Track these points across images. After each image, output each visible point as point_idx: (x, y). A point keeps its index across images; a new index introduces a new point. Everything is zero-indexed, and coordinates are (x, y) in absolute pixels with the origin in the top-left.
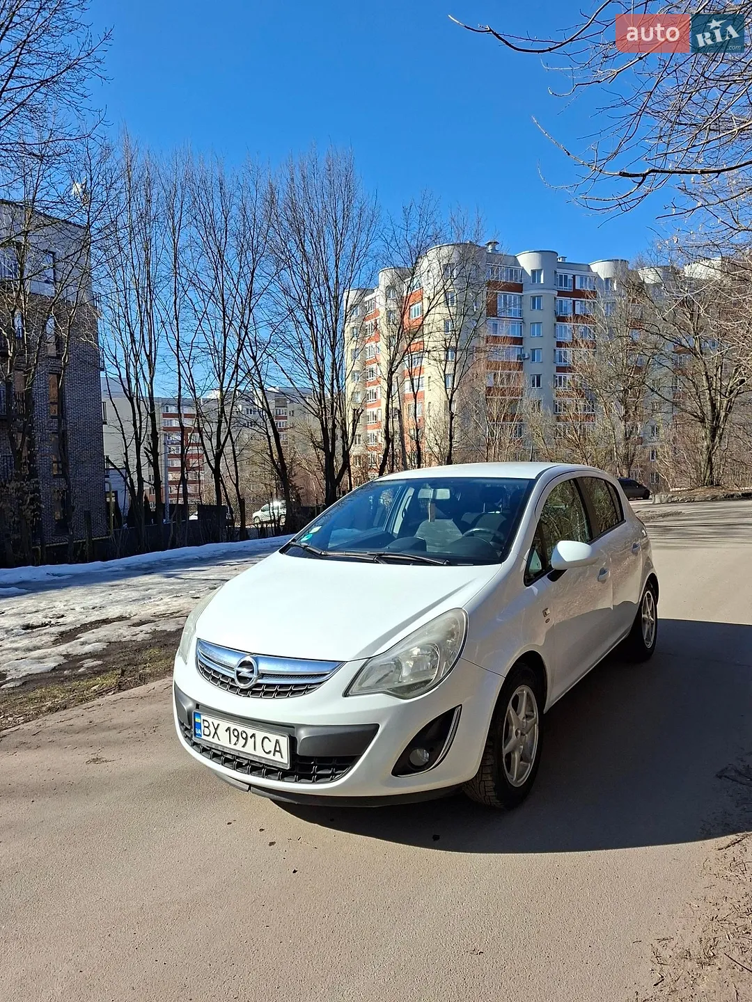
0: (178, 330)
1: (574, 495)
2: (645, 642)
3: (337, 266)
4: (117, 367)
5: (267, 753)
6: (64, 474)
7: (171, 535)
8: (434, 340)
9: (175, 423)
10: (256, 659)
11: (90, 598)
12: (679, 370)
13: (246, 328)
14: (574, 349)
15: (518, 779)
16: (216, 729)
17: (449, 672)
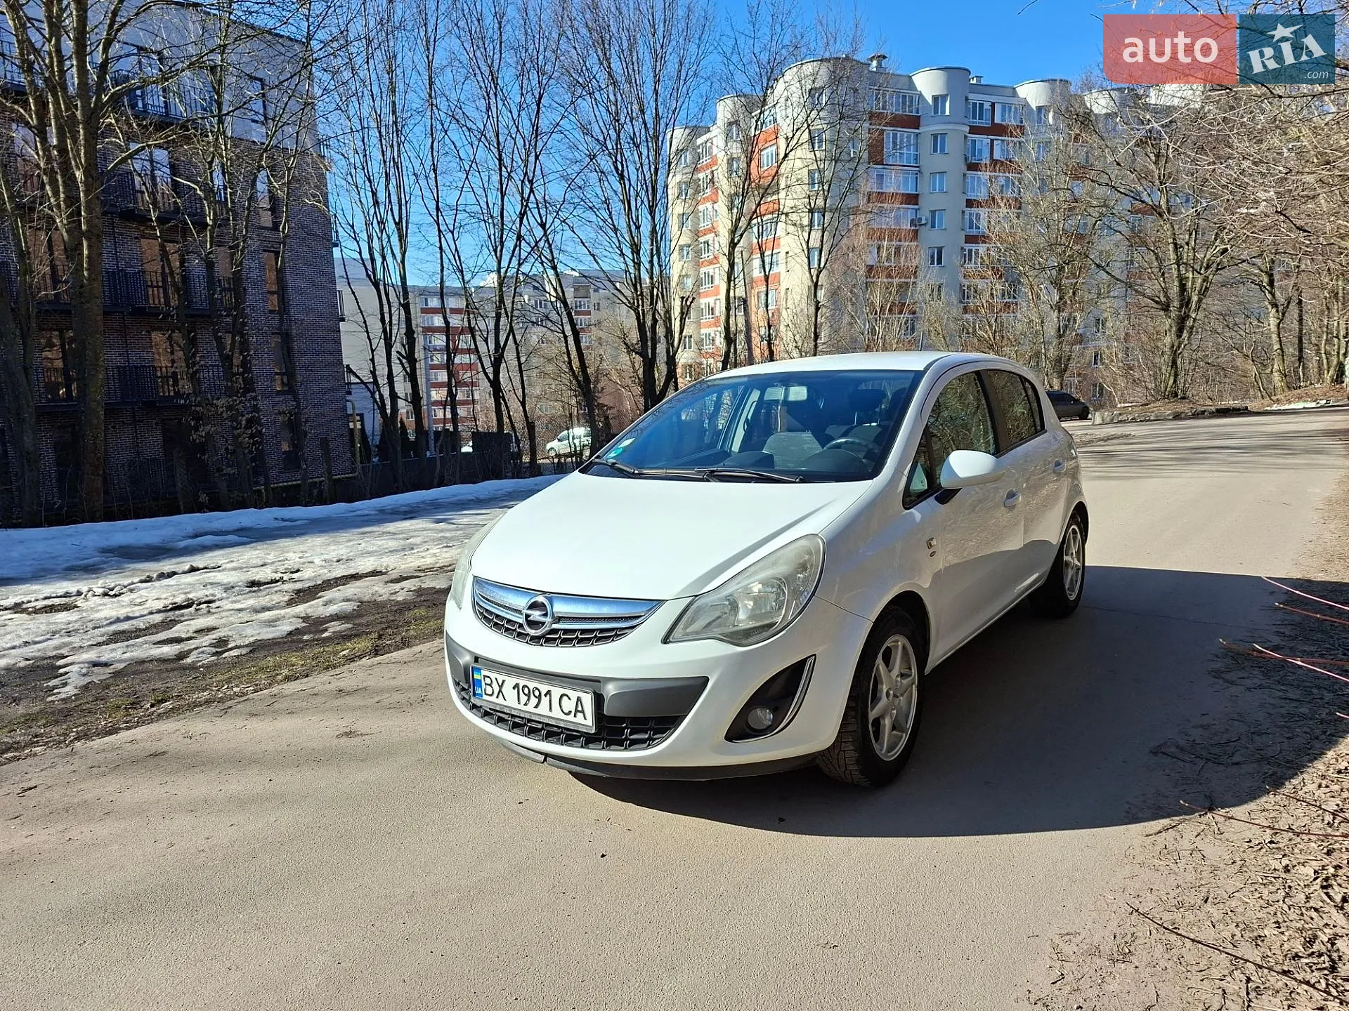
0: (437, 187)
1: (979, 400)
2: (1068, 592)
3: (656, 92)
4: (355, 239)
5: (566, 714)
6: (290, 389)
7: (438, 471)
8: (793, 197)
9: (438, 321)
10: (550, 600)
11: (333, 548)
12: (1136, 239)
13: (531, 182)
14: (990, 210)
15: (889, 751)
16: (501, 687)
17: (800, 613)
